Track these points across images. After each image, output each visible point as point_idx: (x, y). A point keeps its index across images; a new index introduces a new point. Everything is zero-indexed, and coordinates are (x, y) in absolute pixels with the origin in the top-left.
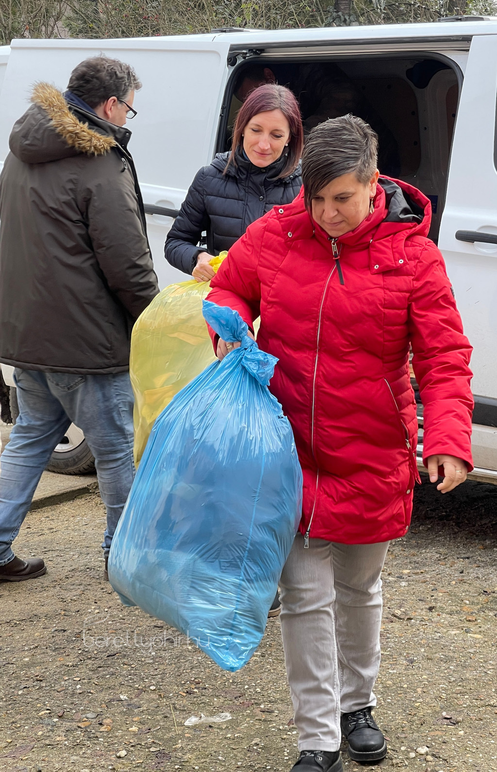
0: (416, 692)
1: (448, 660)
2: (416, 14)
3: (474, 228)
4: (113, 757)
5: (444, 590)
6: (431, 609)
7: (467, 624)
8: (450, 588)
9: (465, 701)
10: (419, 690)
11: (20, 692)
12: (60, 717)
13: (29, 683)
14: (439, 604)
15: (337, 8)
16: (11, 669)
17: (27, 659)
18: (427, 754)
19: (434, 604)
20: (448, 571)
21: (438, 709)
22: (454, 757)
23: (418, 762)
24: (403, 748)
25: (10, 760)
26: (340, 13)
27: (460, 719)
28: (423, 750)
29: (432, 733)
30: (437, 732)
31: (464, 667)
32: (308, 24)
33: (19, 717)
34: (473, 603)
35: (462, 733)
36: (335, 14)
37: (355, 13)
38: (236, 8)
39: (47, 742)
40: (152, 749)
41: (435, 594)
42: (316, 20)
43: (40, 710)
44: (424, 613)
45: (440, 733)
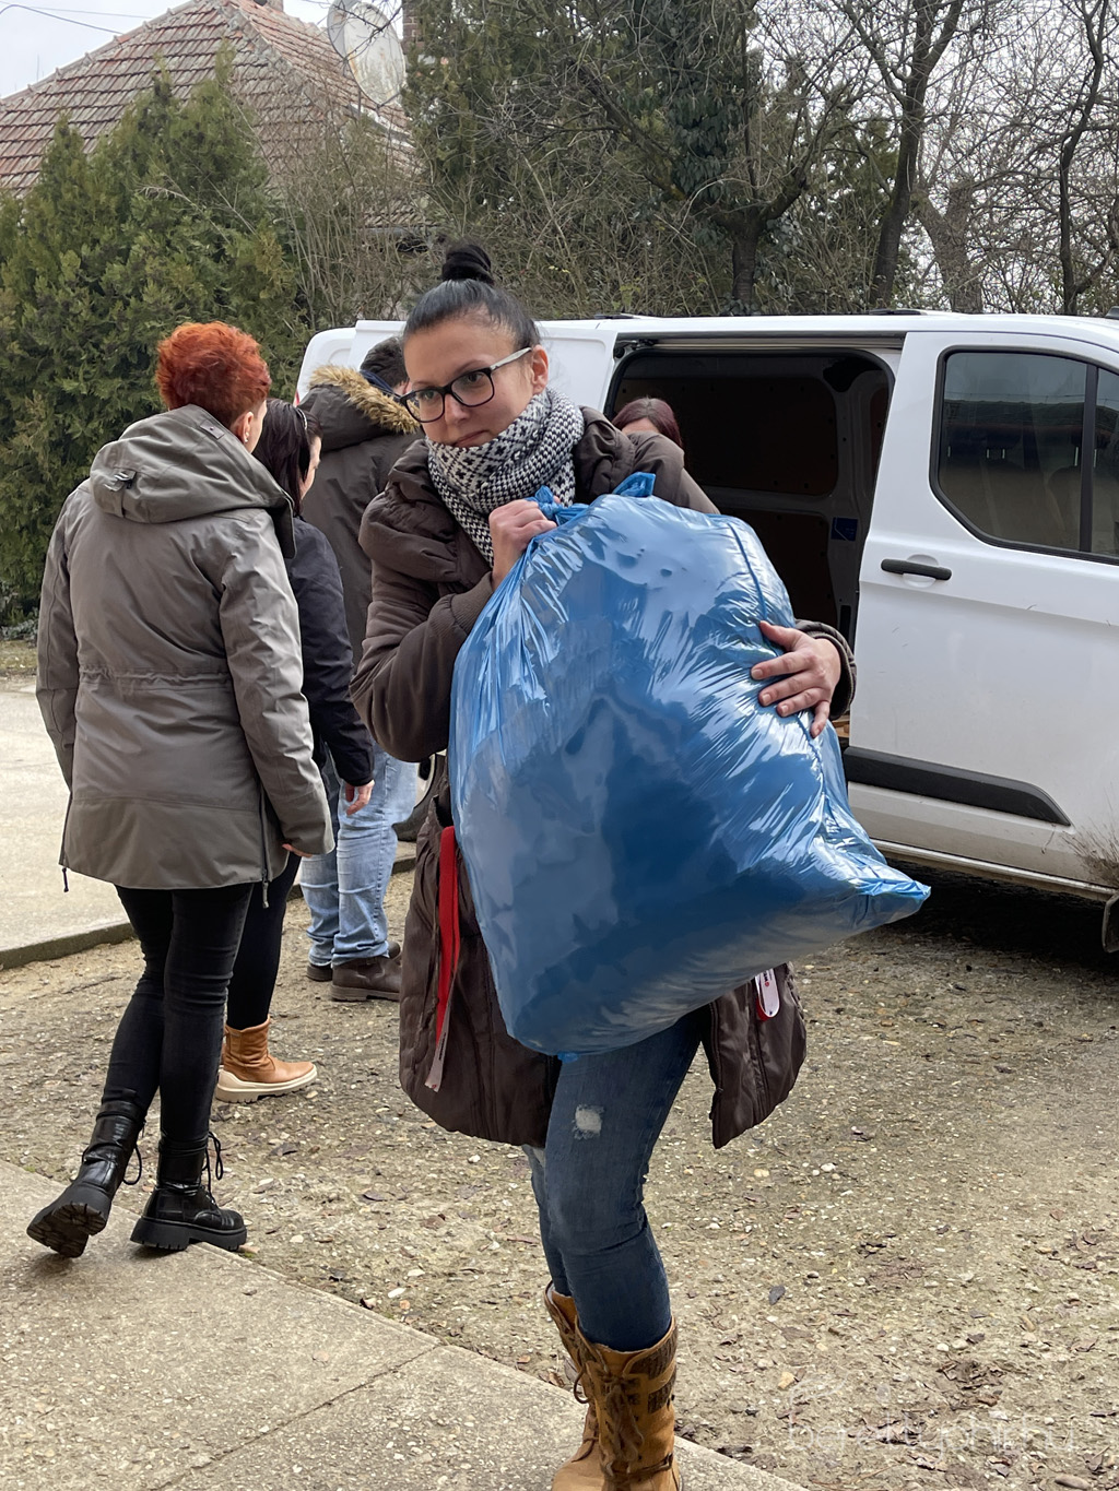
0: (821, 1103)
1: (859, 1068)
2: (829, 305)
3: (903, 558)
4: (465, 1163)
5: (855, 989)
6: (839, 1011)
7: (881, 1029)
8: (862, 988)
9: (879, 1114)
10: (825, 1101)
11: (353, 1086)
12: (400, 1116)
13: (363, 1077)
14: (849, 1006)
15: (736, 295)
16: (342, 1060)
17: (359, 1050)
18: (833, 1172)
19: (842, 1006)
20: (860, 968)
21: (846, 1123)
22: (864, 1176)
23: (823, 1180)
24: (805, 1165)
25: (344, 1161)
26: (739, 301)
27: (873, 1134)
28: (829, 1167)
29: (839, 1150)
30: (845, 1149)
31: (878, 1077)
32: (699, 314)
33: (352, 1113)
34: (889, 1006)
35: (875, 1150)
36: (732, 302)
37: (757, 301)
38: (612, 292)
39: (387, 1142)
40: (510, 1156)
41: (844, 994)
42: (709, 308)
43: (376, 1107)
44: (830, 1015)
45: (849, 1150)
